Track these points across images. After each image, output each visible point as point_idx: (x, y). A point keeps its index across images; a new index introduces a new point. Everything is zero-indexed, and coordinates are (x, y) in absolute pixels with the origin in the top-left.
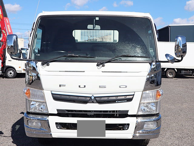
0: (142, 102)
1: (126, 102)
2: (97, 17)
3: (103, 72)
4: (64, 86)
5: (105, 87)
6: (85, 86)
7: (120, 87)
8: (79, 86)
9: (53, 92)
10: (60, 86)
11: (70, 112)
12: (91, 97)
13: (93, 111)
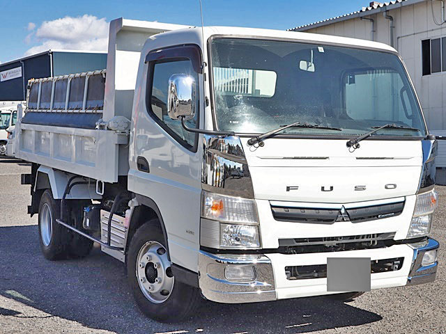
0: (415, 214)
1: (393, 216)
2: (320, 45)
3: (357, 158)
4: (296, 188)
5: (364, 189)
6: (332, 188)
7: (386, 188)
8: (323, 189)
9: (274, 203)
10: (288, 189)
11: (301, 244)
12: (339, 210)
13: (341, 238)
